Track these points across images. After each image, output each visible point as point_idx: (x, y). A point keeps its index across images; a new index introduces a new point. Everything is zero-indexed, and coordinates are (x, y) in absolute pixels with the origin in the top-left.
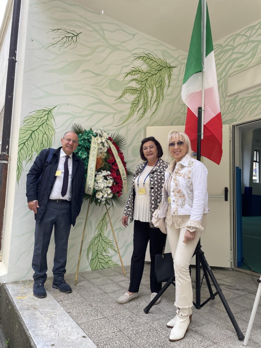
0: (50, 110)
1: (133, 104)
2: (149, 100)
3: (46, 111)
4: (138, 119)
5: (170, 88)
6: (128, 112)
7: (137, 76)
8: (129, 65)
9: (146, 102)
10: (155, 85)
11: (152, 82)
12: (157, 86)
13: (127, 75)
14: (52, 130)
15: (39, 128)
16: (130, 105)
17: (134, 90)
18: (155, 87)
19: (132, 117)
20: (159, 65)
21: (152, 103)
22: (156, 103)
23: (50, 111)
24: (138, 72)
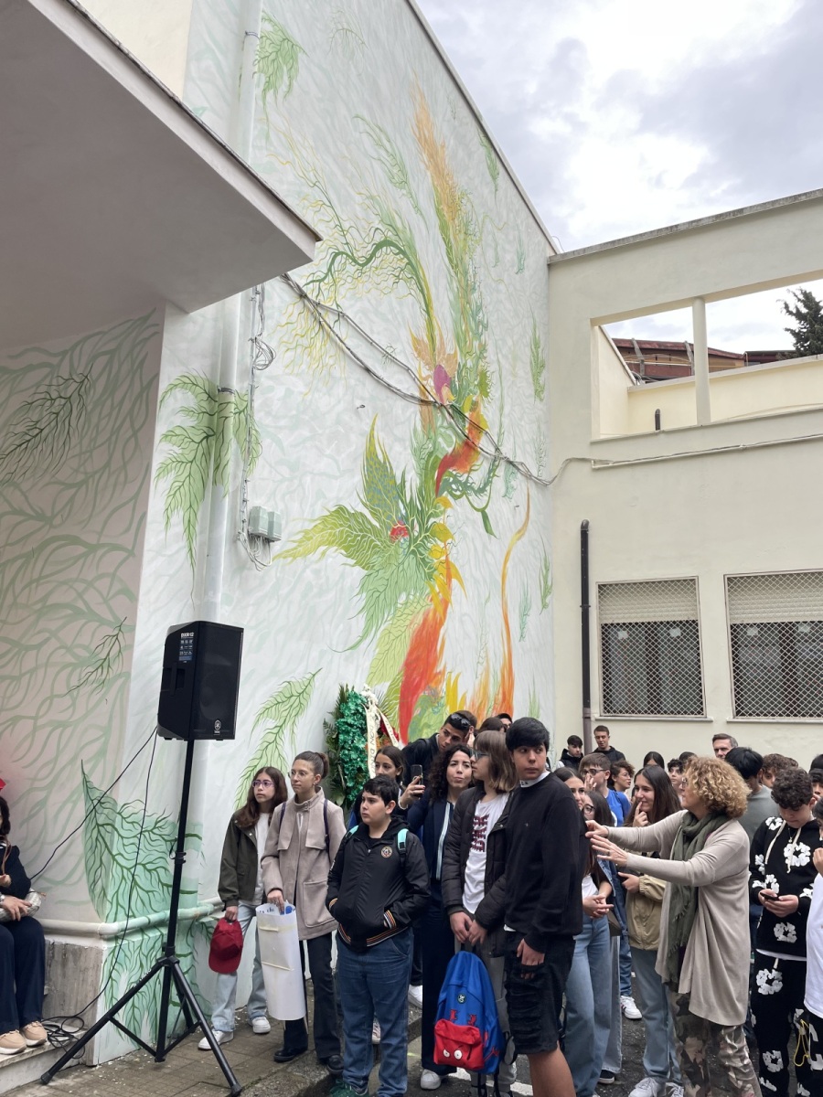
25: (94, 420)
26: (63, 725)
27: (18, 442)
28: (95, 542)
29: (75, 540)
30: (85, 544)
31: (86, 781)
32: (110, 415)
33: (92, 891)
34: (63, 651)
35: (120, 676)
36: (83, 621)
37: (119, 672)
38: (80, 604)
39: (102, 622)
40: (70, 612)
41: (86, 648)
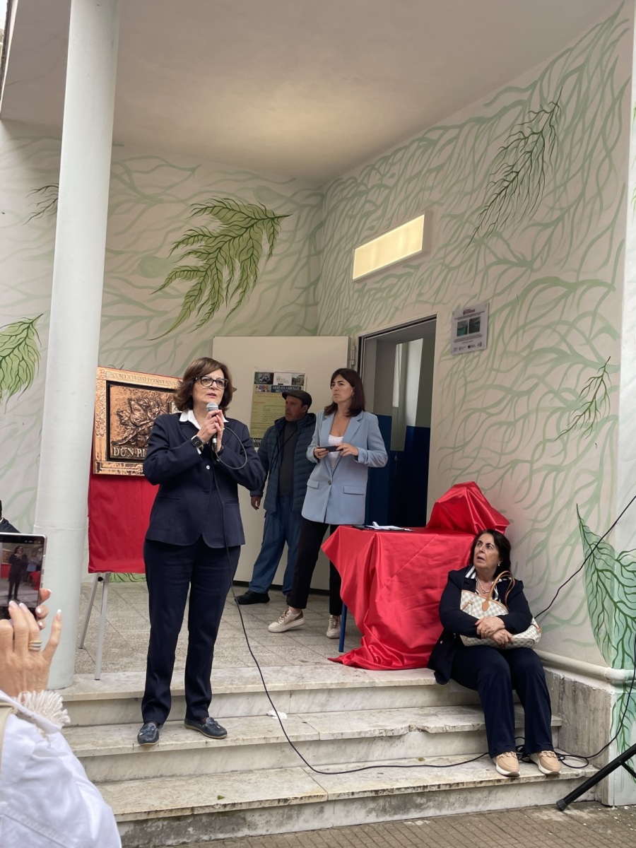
0: (31, 321)
1: (188, 296)
2: (224, 286)
3: (25, 323)
4: (199, 324)
5: (273, 259)
6: (177, 313)
7: (200, 245)
8: (180, 228)
9: (217, 289)
10: (238, 256)
11: (232, 252)
12: (243, 258)
13: (177, 246)
14: (34, 353)
15: (12, 351)
16: (182, 300)
17: (191, 272)
18: (237, 260)
19: (186, 320)
20: (249, 217)
21: (231, 291)
22: (240, 290)
23: (32, 323)
24: (200, 237)
25: (566, 150)
26: (557, 469)
27: (497, 191)
28: (574, 281)
29: (555, 282)
30: (564, 284)
31: (582, 526)
32: (581, 140)
33: (597, 634)
34: (551, 395)
35: (607, 419)
36: (569, 364)
37: (606, 415)
38: (564, 347)
39: (587, 364)
40: (554, 356)
41: (572, 391)
